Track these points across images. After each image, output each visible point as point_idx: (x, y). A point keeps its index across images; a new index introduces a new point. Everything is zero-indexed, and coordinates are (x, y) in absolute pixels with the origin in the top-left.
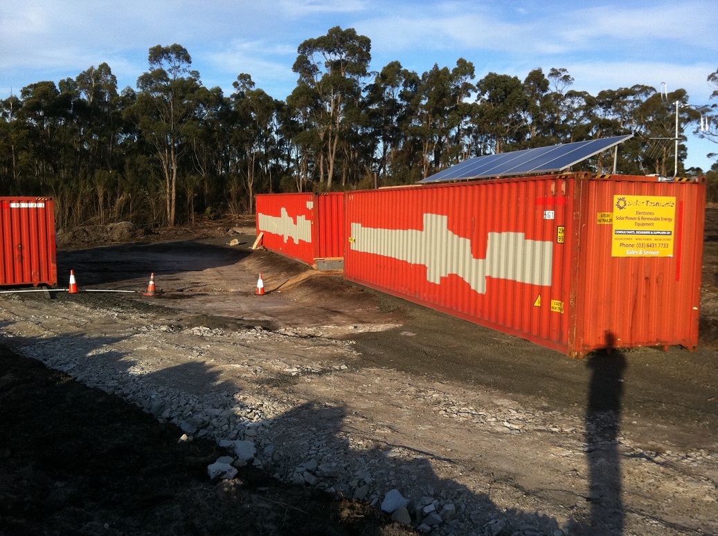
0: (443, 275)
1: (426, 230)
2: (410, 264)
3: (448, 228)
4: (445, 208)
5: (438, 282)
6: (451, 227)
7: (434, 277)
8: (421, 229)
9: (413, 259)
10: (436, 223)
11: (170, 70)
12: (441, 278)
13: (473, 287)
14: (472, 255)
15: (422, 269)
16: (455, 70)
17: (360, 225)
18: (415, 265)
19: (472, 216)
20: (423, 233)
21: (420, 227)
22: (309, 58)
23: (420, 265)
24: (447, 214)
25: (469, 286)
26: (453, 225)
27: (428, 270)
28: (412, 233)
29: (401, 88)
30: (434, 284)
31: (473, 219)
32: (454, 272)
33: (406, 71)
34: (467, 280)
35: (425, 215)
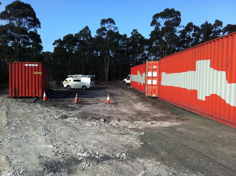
0: (207, 95)
1: (197, 71)
2: (188, 90)
3: (211, 66)
4: (209, 56)
5: (204, 99)
6: (212, 66)
7: (201, 97)
8: (195, 70)
9: (189, 87)
10: (204, 65)
11: (108, 27)
12: (206, 97)
13: (227, 102)
14: (227, 81)
15: (195, 92)
16: (214, 24)
17: (165, 73)
18: (191, 90)
19: (227, 55)
20: (196, 72)
21: (194, 69)
22: (157, 20)
23: (194, 90)
24: (210, 59)
25: (224, 101)
26: (214, 63)
27: (198, 93)
28: (190, 73)
29: (193, 32)
30: (202, 101)
31: (228, 58)
32: (214, 93)
33: (195, 25)
34: (223, 97)
35: (197, 62)
